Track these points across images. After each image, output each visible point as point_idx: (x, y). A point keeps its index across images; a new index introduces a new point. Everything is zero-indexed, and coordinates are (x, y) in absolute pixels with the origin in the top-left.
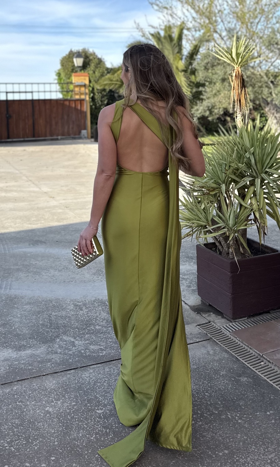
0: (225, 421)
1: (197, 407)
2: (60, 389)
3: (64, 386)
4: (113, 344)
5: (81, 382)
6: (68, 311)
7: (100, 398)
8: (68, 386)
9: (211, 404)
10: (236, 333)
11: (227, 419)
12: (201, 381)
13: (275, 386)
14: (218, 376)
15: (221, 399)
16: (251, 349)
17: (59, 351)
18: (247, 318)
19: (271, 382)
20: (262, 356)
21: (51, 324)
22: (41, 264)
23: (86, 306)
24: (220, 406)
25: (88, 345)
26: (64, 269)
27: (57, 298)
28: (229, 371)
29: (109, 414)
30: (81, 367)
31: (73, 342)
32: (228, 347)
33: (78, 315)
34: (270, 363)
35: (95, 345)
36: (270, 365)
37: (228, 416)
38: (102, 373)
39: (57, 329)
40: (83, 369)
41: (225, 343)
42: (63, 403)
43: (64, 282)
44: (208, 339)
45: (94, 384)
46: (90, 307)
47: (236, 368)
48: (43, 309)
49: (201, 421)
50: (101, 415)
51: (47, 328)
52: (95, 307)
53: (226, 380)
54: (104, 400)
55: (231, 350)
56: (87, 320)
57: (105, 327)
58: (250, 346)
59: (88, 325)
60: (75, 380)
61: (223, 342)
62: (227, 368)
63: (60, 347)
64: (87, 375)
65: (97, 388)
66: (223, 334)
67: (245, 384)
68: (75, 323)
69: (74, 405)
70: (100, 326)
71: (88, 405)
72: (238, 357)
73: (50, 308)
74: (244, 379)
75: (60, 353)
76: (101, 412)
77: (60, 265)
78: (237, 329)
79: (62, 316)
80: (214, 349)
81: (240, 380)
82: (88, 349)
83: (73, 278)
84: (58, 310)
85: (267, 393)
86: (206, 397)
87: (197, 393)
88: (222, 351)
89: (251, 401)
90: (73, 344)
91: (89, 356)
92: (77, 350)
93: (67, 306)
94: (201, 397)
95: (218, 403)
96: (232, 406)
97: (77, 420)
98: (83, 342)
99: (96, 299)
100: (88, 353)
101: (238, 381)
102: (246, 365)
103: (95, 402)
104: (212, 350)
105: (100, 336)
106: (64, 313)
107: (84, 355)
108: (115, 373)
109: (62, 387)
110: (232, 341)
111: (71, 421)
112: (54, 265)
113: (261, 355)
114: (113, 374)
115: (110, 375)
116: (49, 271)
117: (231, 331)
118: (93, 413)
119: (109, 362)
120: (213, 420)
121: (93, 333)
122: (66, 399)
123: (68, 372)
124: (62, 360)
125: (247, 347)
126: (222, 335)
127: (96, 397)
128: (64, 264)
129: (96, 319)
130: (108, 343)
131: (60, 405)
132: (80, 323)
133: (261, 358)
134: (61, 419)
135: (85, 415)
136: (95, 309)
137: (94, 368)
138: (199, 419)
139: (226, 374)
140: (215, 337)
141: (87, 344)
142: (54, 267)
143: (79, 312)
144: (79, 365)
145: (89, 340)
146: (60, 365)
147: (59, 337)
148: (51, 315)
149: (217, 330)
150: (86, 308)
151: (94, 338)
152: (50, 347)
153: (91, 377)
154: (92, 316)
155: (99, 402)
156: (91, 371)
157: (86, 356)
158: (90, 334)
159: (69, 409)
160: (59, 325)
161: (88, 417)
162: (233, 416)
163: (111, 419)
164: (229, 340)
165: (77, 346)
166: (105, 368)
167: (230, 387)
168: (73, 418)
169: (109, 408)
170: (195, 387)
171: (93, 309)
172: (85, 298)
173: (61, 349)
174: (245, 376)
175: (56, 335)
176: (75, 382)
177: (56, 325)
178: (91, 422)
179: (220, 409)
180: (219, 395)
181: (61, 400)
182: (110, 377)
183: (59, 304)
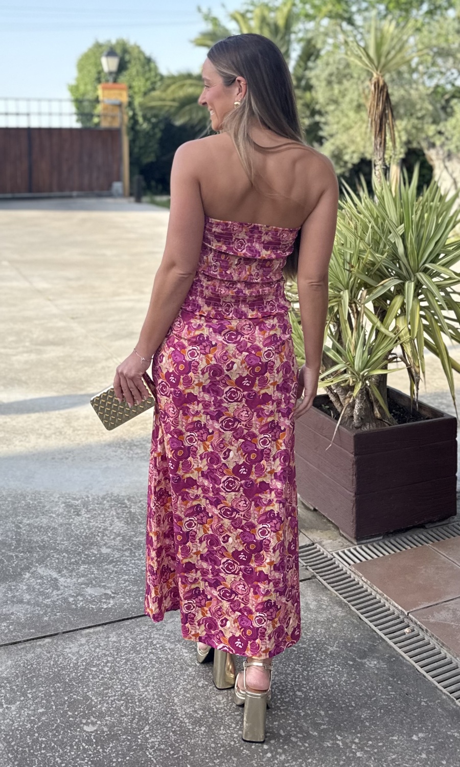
0: (330, 754)
1: (279, 721)
2: (18, 678)
3: (27, 672)
4: (129, 585)
5: (61, 663)
6: (54, 516)
7: (93, 698)
8: (34, 672)
9: (307, 715)
10: (361, 567)
11: (335, 749)
12: (289, 665)
13: (431, 679)
14: (322, 655)
15: (325, 706)
16: (387, 600)
17: (27, 597)
18: (383, 538)
19: (422, 671)
20: (407, 617)
21: (18, 541)
22: (15, 424)
23: (87, 508)
24: (323, 720)
25: (83, 586)
26: (55, 433)
27: (36, 491)
28: (345, 644)
29: (106, 735)
30: (64, 633)
31: (56, 579)
32: (344, 595)
33: (70, 525)
34: (423, 630)
35: (95, 586)
36: (421, 634)
37: (338, 742)
38: (102, 645)
39: (29, 552)
40: (68, 637)
41: (339, 587)
42: (21, 708)
43: (53, 459)
44: (309, 579)
45: (85, 669)
46: (96, 510)
47: (357, 639)
48: (8, 511)
49: (285, 751)
50: (92, 737)
51: (10, 550)
52: (103, 509)
53: (338, 665)
54: (100, 703)
55: (349, 601)
56: (85, 536)
57: (119, 550)
58: (385, 595)
59: (86, 546)
60: (49, 659)
61: (335, 584)
62: (340, 639)
63: (30, 589)
64: (75, 650)
65: (91, 677)
66: (336, 568)
67: (374, 673)
68: (63, 540)
69: (43, 714)
70: (109, 547)
71: (69, 713)
72: (362, 617)
73: (21, 510)
74: (371, 663)
75: (28, 603)
76: (92, 730)
77: (48, 426)
78: (363, 560)
79: (41, 527)
80: (319, 598)
81: (363, 664)
82: (82, 595)
83: (69, 452)
84: (34, 514)
85: (413, 693)
86: (297, 700)
87: (281, 692)
88: (333, 603)
89: (382, 711)
90: (55, 584)
91: (82, 608)
92: (60, 596)
93: (52, 507)
94: (287, 700)
95: (320, 714)
96: (346, 721)
97: (43, 746)
98: (75, 580)
99: (107, 494)
100: (81, 604)
101: (359, 667)
102: (378, 634)
103: (84, 708)
104: (315, 600)
105: (107, 569)
106: (45, 521)
107: (74, 606)
108: (127, 645)
109: (24, 674)
110: (354, 583)
111: (33, 749)
112: (37, 426)
113: (406, 614)
114: (124, 647)
115: (118, 649)
116: (27, 436)
117: (352, 563)
118: (76, 731)
119: (119, 623)
120: (307, 752)
121: (94, 562)
122: (27, 700)
123: (38, 643)
124: (30, 617)
125: (380, 597)
126: (335, 570)
127: (87, 698)
128: (57, 426)
129: (103, 533)
130: (120, 584)
131: (14, 713)
132: (73, 541)
133: (406, 620)
134: (13, 744)
135: (60, 737)
136: (104, 514)
137: (88, 635)
138: (280, 748)
139: (339, 652)
140: (321, 574)
141: (82, 584)
142: (38, 430)
143: (73, 519)
144: (61, 629)
145: (87, 576)
146: (24, 627)
147: (31, 568)
148: (20, 523)
149: (326, 559)
150: (88, 511)
151: (96, 572)
152: (11, 590)
153: (80, 653)
154: (97, 527)
155: (90, 707)
156: (83, 641)
157: (76, 609)
158: (89, 563)
159: (32, 722)
160: (33, 545)
161: (65, 740)
162: (347, 743)
163: (111, 745)
164: (347, 580)
165: (62, 587)
166: (111, 635)
167: (343, 679)
168: (35, 741)
169: (108, 722)
170: (277, 678)
171: (99, 514)
172: (88, 492)
173: (30, 595)
174: (374, 657)
175: (25, 565)
176: (50, 664)
177: (27, 544)
178: (70, 752)
179: (323, 727)
180: (322, 697)
181: (18, 703)
182: (117, 655)
183: (38, 502)
